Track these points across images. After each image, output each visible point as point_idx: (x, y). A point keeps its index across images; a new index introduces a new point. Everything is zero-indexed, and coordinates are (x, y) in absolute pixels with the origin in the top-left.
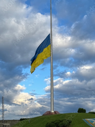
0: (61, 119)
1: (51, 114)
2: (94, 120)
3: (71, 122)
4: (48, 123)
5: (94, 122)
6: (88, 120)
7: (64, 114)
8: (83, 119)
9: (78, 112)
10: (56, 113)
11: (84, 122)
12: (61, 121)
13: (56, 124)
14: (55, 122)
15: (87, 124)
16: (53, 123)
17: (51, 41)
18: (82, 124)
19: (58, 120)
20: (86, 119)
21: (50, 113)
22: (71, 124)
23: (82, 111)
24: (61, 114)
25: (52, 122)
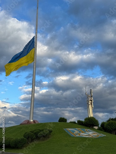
0: (41, 129)
1: (29, 124)
2: (75, 130)
3: (52, 132)
4: (27, 132)
5: (75, 131)
6: (69, 129)
7: (44, 123)
8: (65, 129)
9: (59, 121)
10: (35, 122)
11: (65, 131)
12: (41, 131)
13: (35, 133)
14: (35, 132)
15: (68, 134)
16: (33, 132)
17: (36, 44)
18: (63, 134)
19: (38, 130)
20: (67, 129)
21: (28, 122)
22: (51, 133)
23: (63, 120)
24: (41, 124)
25: (31, 132)
